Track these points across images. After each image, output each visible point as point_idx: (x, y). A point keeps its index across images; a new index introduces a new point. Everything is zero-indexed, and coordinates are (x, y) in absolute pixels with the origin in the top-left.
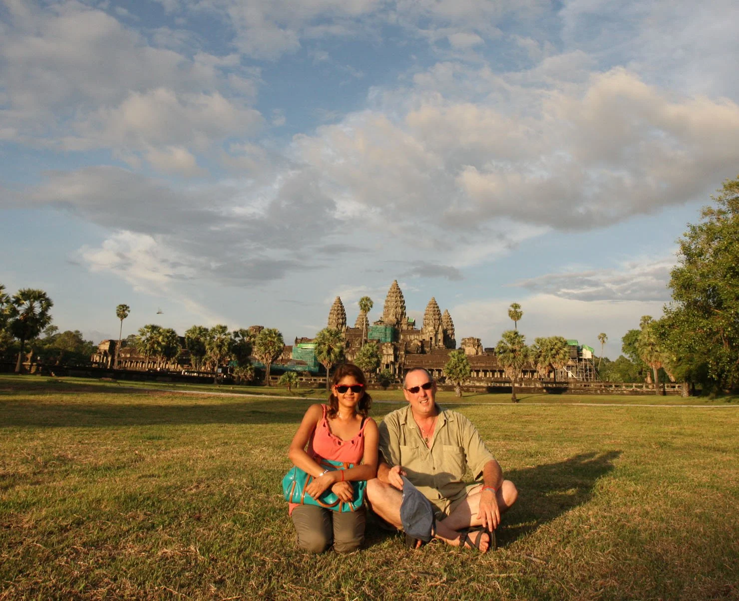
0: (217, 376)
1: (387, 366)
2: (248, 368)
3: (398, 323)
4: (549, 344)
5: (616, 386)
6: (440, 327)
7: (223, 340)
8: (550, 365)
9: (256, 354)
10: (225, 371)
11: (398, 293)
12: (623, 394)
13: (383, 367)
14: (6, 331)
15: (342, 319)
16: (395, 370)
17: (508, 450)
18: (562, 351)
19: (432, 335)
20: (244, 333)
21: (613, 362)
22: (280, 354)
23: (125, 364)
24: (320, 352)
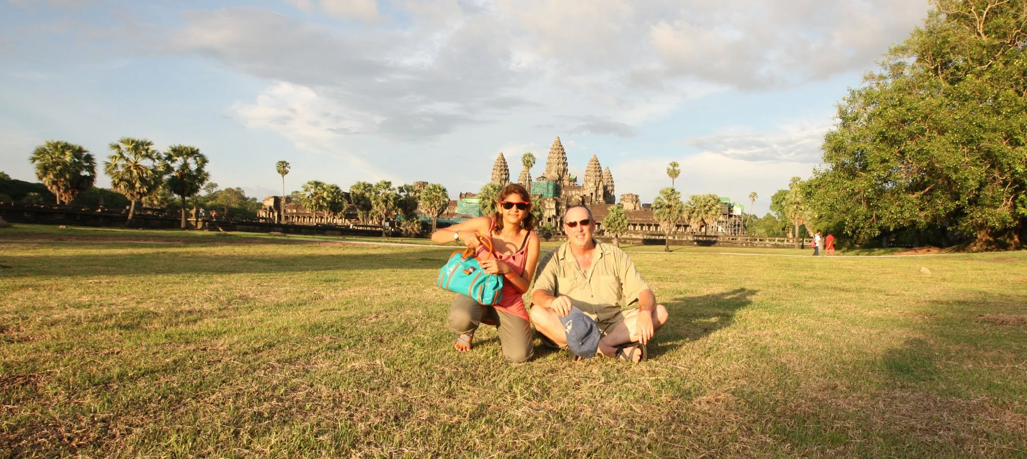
0: (385, 229)
1: (549, 220)
2: (415, 222)
3: (560, 179)
4: (703, 201)
5: (760, 240)
6: (601, 183)
7: (389, 195)
8: (702, 220)
9: (422, 209)
10: (392, 224)
11: (560, 149)
12: (765, 247)
13: (545, 221)
14: (164, 188)
15: (506, 174)
16: (557, 223)
17: (660, 289)
18: (714, 208)
19: (593, 190)
20: (408, 189)
21: (760, 219)
22: (446, 208)
23: (292, 219)
24: (485, 207)
